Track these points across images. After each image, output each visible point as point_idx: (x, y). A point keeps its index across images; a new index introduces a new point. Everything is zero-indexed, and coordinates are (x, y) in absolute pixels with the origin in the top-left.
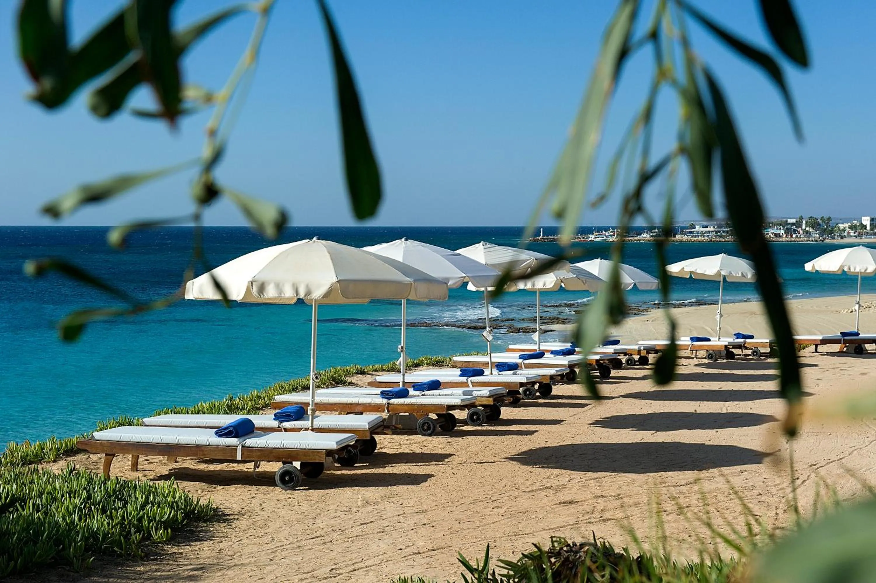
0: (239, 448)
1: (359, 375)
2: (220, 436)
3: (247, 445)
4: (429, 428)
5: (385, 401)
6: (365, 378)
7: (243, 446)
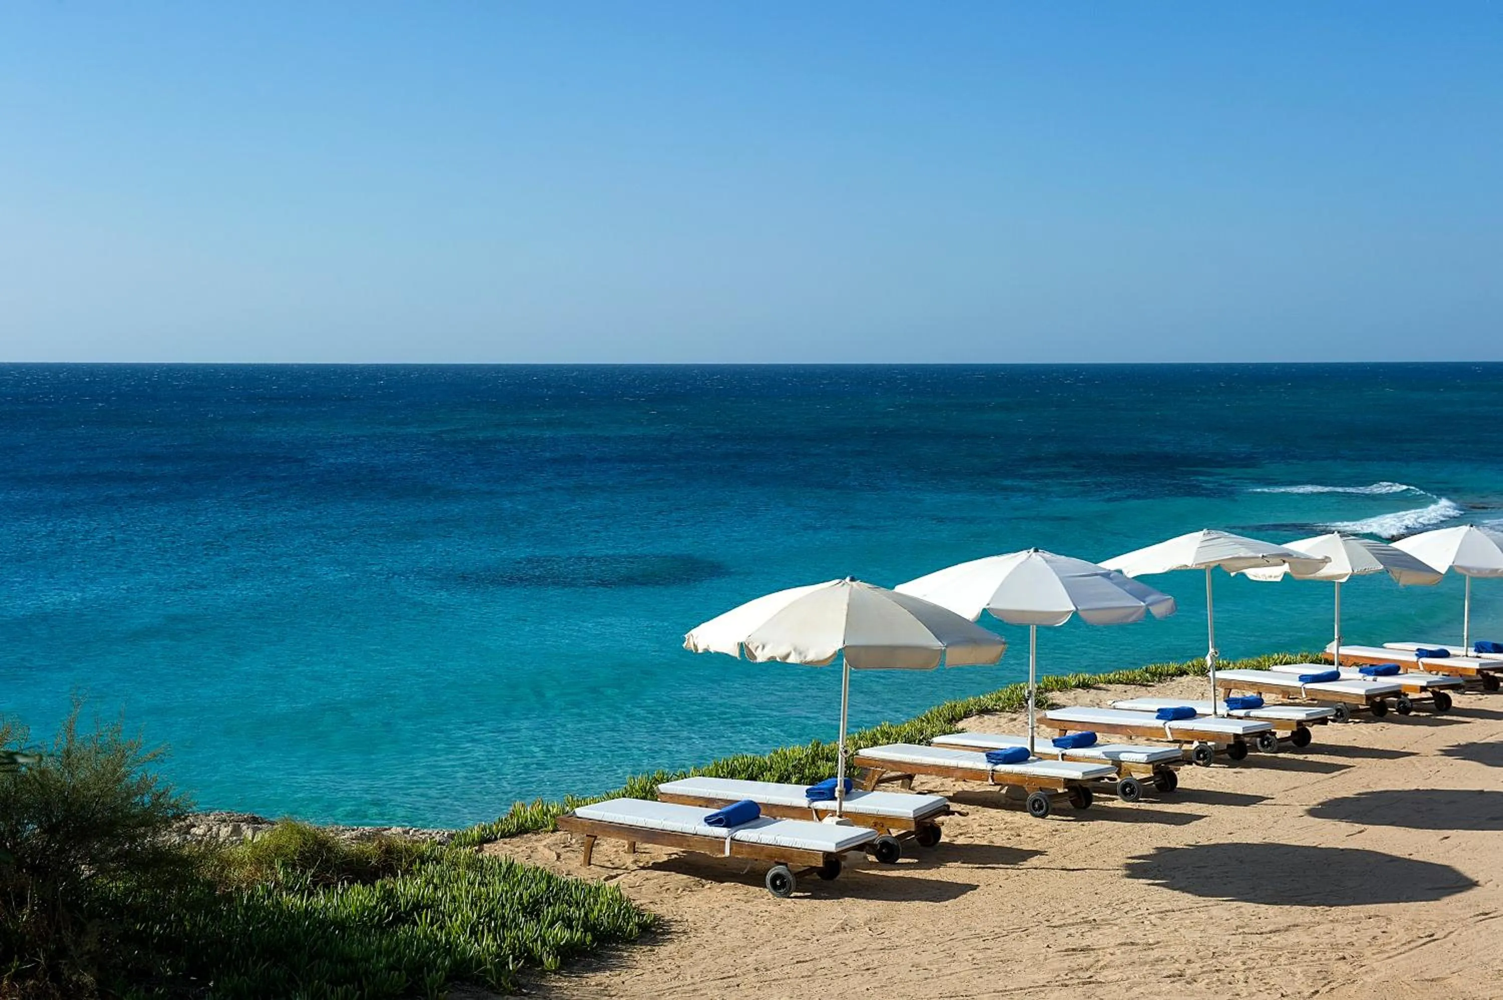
0: (728, 841)
1: (1080, 690)
2: (710, 824)
3: (736, 838)
4: (1041, 808)
5: (989, 767)
6: (1086, 694)
7: (732, 839)
